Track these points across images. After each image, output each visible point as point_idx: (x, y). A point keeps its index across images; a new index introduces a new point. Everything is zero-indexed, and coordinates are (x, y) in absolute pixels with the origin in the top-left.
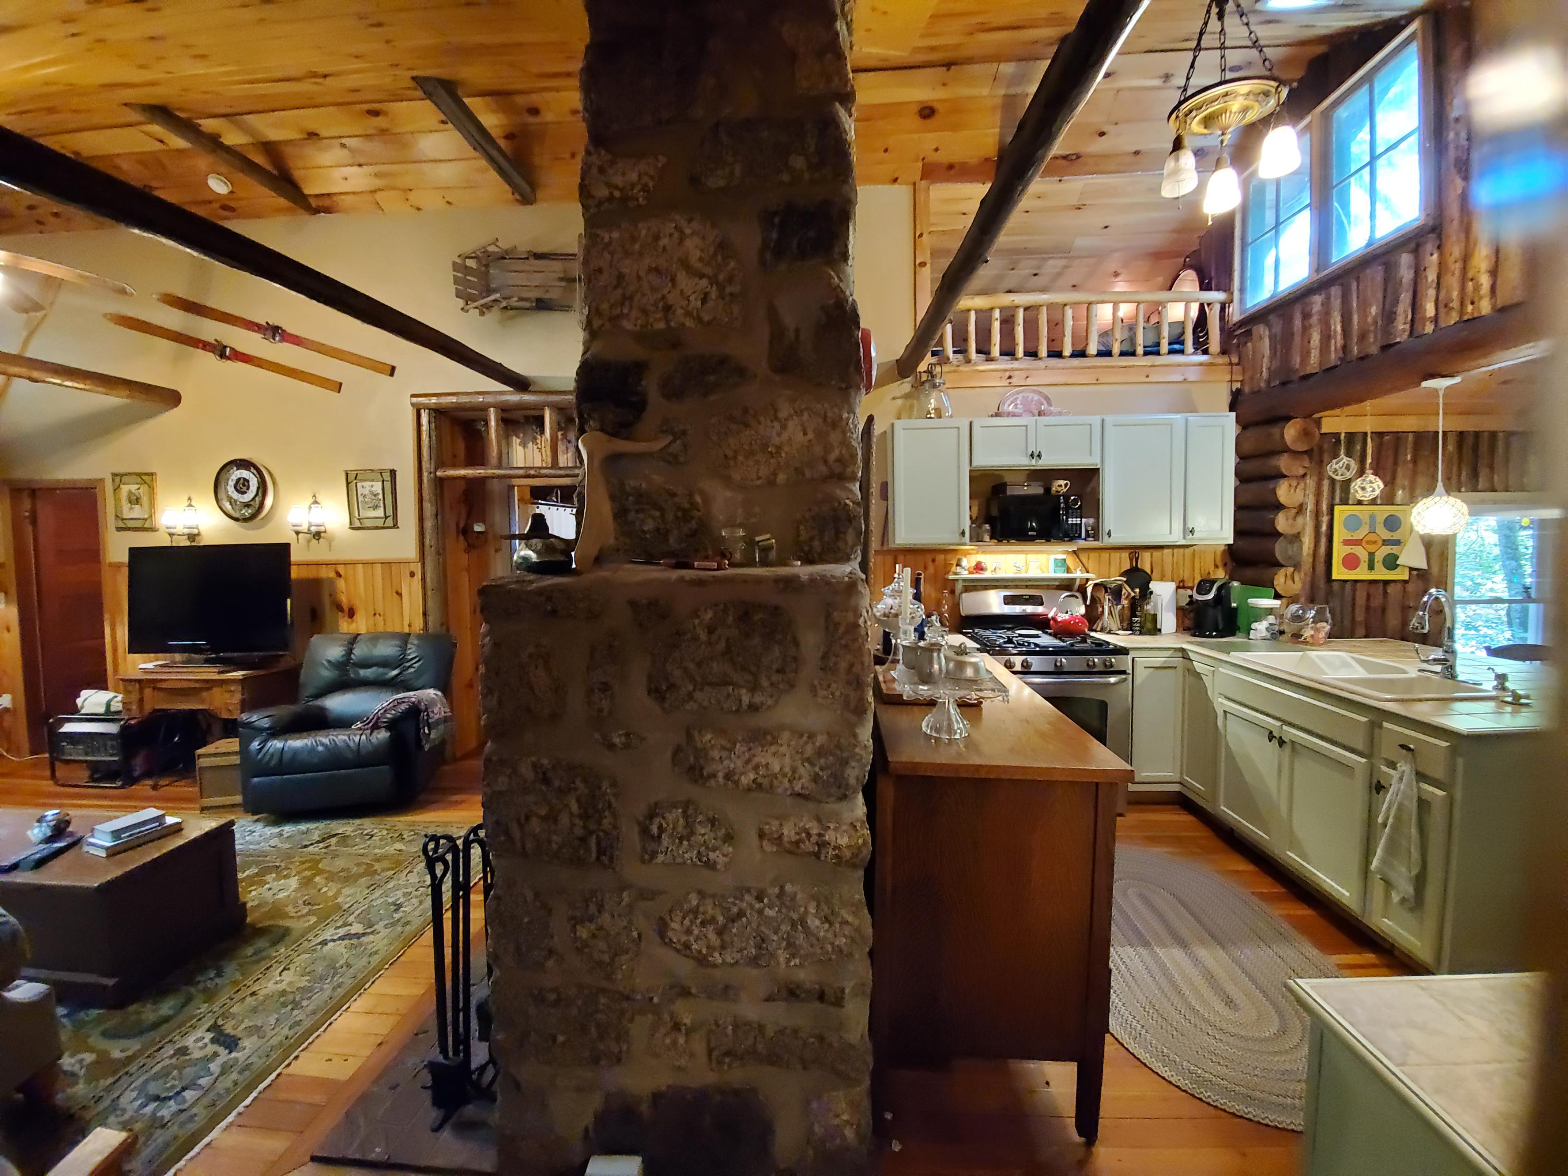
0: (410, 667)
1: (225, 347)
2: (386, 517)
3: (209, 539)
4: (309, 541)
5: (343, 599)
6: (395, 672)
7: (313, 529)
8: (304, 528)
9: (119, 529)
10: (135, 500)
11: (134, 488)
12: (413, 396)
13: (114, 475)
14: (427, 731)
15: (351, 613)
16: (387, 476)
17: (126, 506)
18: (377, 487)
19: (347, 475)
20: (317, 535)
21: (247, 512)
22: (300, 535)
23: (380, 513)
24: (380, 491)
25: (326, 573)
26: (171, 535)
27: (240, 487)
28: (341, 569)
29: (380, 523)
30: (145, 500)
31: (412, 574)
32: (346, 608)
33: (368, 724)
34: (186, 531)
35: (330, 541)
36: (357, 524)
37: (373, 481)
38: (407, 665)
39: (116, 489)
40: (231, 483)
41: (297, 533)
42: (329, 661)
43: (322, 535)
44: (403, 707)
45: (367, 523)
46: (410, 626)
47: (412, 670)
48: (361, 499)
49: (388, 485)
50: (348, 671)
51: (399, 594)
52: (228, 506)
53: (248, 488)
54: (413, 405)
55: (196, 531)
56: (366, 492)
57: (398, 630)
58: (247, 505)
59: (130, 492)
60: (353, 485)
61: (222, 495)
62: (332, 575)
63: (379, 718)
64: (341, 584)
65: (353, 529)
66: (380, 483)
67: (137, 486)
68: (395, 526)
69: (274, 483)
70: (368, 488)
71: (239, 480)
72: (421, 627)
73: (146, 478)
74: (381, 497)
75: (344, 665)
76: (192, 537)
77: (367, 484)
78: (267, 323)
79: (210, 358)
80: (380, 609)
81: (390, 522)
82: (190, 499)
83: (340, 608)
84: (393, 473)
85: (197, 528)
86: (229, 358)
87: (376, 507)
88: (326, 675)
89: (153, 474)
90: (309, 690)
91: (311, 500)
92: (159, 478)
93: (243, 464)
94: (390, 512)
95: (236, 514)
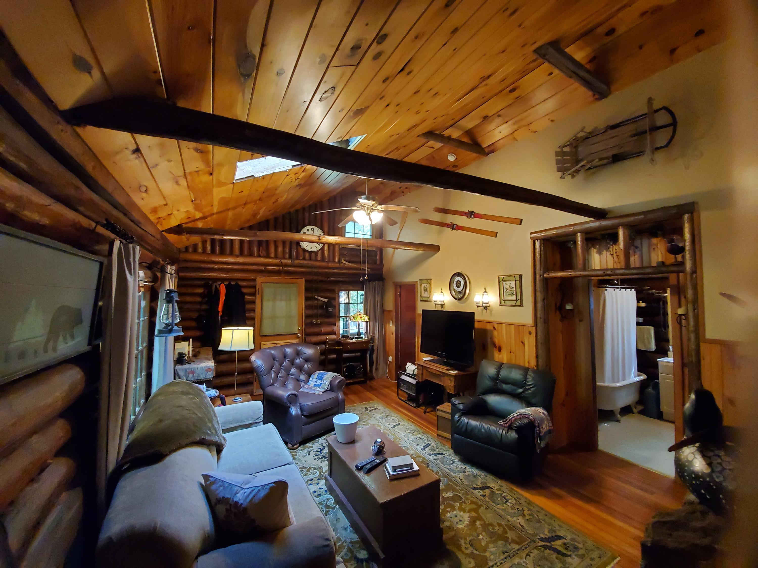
0: (529, 389)
1: (454, 225)
2: (517, 300)
3: (447, 308)
4: (482, 310)
5: (496, 341)
6: (521, 390)
7: (484, 305)
8: (481, 304)
9: (421, 301)
10: (426, 290)
11: (425, 285)
12: (531, 233)
13: (420, 280)
14: (539, 441)
15: (500, 350)
16: (518, 278)
17: (423, 292)
18: (513, 284)
19: (499, 278)
20: (486, 308)
21: (460, 296)
22: (479, 308)
23: (514, 298)
24: (514, 286)
25: (489, 327)
26: (436, 304)
27: (458, 283)
28: (496, 326)
29: (514, 303)
30: (428, 290)
31: (530, 333)
32: (497, 345)
33: (506, 424)
34: (440, 304)
35: (491, 311)
36: (503, 303)
37: (510, 281)
38: (527, 387)
39: (421, 285)
40: (455, 283)
41: (478, 306)
42: (489, 376)
43: (488, 308)
44: (526, 421)
45: (508, 303)
46: (528, 362)
47: (530, 392)
48: (505, 290)
49: (518, 283)
50: (497, 383)
51: (523, 343)
52: (454, 293)
53: (460, 286)
54: (531, 238)
55: (443, 303)
56: (507, 286)
57: (522, 364)
58: (460, 293)
59: (424, 287)
60: (501, 283)
61: (452, 288)
62: (492, 328)
63: (512, 423)
64: (495, 333)
65: (501, 305)
66: (514, 282)
67: (426, 284)
68: (521, 305)
69: (470, 282)
70: (509, 285)
71: (457, 281)
72: (535, 364)
73: (429, 281)
74: (514, 289)
75: (496, 379)
76: (442, 306)
77: (507, 282)
78: (469, 211)
79: (449, 230)
80: (513, 350)
81: (518, 303)
82: (442, 289)
83: (494, 345)
84: (521, 276)
85: (444, 302)
86: (455, 229)
87: (512, 295)
88: (488, 383)
89: (431, 279)
90: (480, 389)
91: (484, 291)
92: (433, 281)
93: (459, 274)
94: (519, 298)
95: (456, 297)
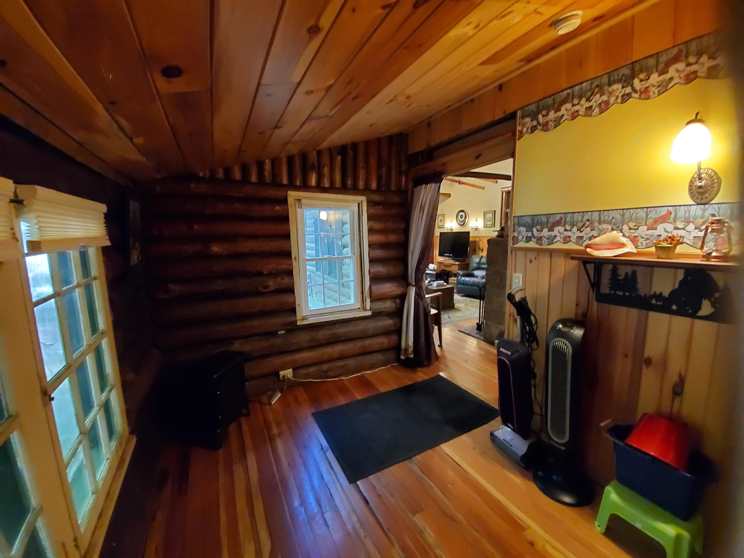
1: (460, 181)
2: (492, 224)
3: (455, 230)
4: (474, 231)
5: (481, 246)
7: (475, 227)
8: (473, 227)
9: (438, 228)
10: (441, 221)
11: (441, 218)
12: (501, 188)
15: (482, 251)
16: (493, 213)
17: (439, 222)
18: (491, 216)
19: (484, 212)
20: (476, 229)
21: (462, 223)
22: (473, 229)
23: (491, 223)
24: (491, 217)
25: (477, 239)
26: (447, 229)
27: (462, 216)
28: (481, 238)
29: (491, 226)
30: (443, 221)
32: (481, 249)
33: (481, 277)
34: (450, 228)
35: (479, 231)
36: (485, 226)
37: (490, 214)
39: (438, 218)
40: (460, 216)
41: (472, 229)
42: (476, 262)
45: (488, 226)
48: (486, 219)
49: (494, 215)
50: (479, 265)
52: (459, 222)
54: (501, 191)
55: (452, 228)
56: (488, 217)
58: (462, 221)
59: (440, 219)
60: (485, 215)
61: (457, 219)
62: (479, 239)
63: (484, 276)
64: (481, 242)
65: (484, 227)
69: (468, 216)
71: (461, 215)
73: (443, 215)
74: (491, 218)
75: (479, 263)
76: (451, 230)
77: (488, 215)
79: (457, 184)
81: (493, 225)
82: (451, 220)
84: (495, 211)
86: (461, 184)
87: (490, 221)
88: (475, 265)
89: (445, 214)
90: (470, 269)
91: (476, 220)
92: (446, 215)
93: (462, 211)
94: (493, 223)
95: (460, 224)
